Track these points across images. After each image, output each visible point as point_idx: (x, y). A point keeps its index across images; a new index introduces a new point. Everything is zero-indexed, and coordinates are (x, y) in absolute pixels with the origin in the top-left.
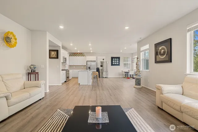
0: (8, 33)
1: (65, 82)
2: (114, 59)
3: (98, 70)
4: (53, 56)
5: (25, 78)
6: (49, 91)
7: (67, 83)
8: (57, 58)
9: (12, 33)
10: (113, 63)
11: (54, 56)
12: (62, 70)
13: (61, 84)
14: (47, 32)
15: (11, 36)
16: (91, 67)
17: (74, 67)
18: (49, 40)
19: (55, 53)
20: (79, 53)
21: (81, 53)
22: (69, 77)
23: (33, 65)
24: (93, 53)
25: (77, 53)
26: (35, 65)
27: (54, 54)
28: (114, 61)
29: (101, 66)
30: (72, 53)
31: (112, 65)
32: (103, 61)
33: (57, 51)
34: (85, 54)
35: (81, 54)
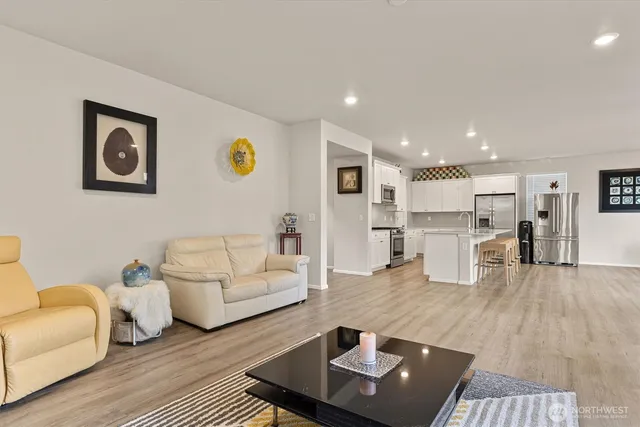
0: (238, 143)
1: (388, 266)
2: (613, 181)
3: (525, 230)
4: (348, 187)
5: (274, 246)
6: (327, 286)
7: (393, 270)
8: (359, 190)
9: (244, 141)
10: (615, 201)
11: (352, 186)
12: (373, 229)
13: (371, 274)
14: (322, 121)
15: (244, 149)
16: (493, 220)
17: (429, 219)
18: (328, 142)
19: (353, 177)
20: (448, 168)
21: (454, 168)
22: (402, 253)
23: (289, 214)
24: (499, 161)
25: (440, 169)
26: (294, 215)
27: (351, 179)
28: (614, 191)
29: (543, 214)
30: (422, 170)
31: (605, 206)
32: (550, 191)
33: (359, 170)
34: (469, 169)
35: (454, 171)
